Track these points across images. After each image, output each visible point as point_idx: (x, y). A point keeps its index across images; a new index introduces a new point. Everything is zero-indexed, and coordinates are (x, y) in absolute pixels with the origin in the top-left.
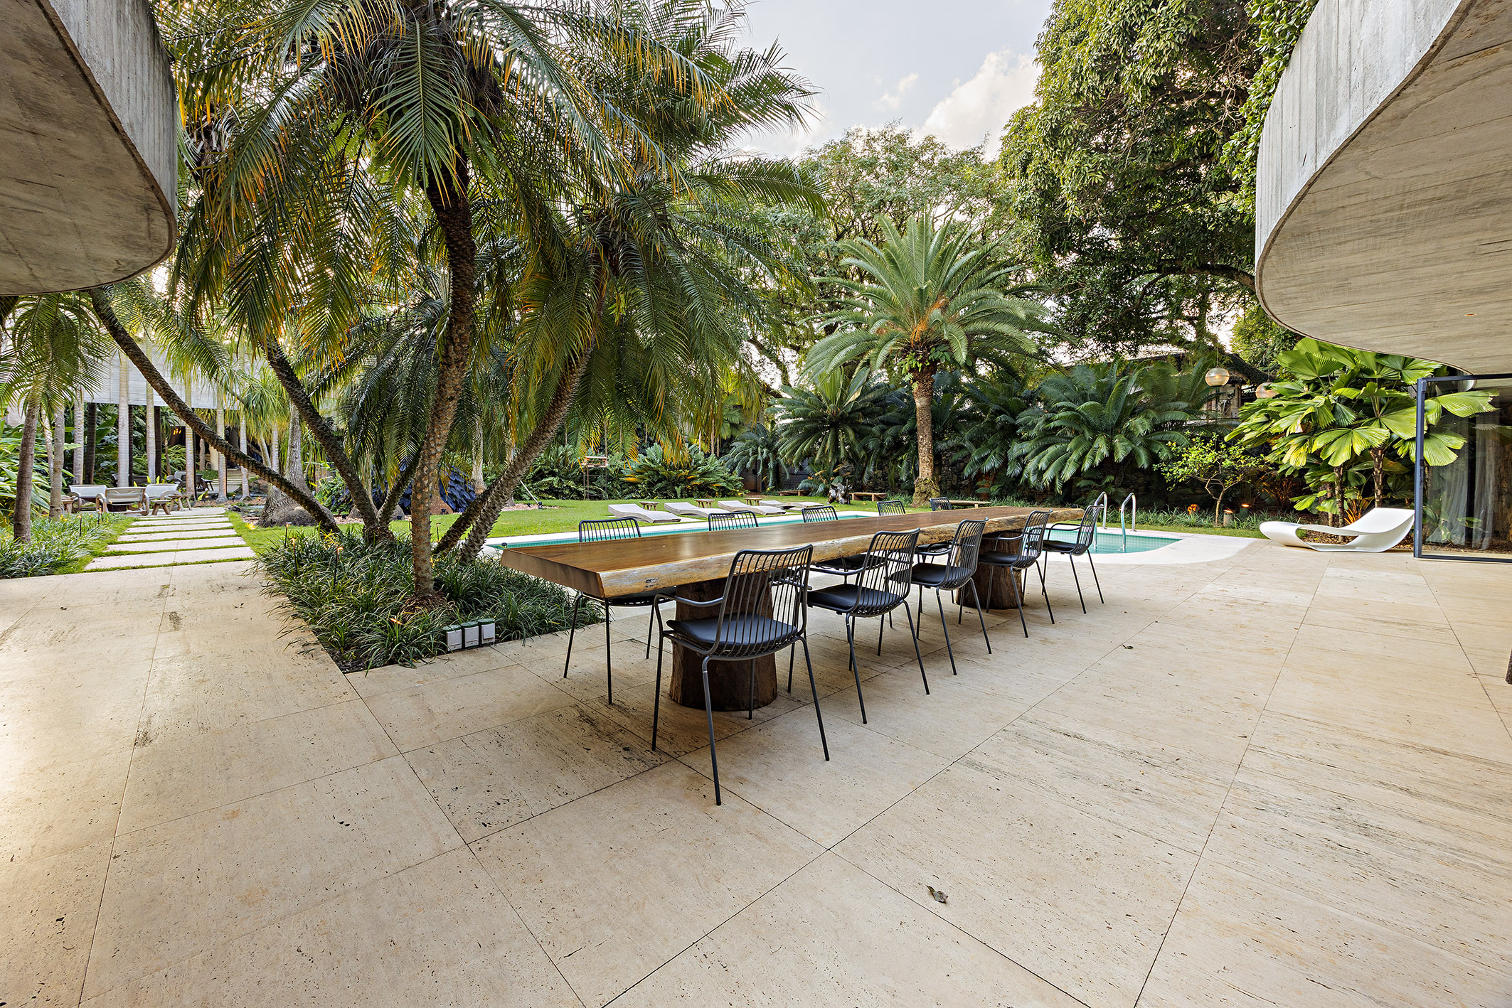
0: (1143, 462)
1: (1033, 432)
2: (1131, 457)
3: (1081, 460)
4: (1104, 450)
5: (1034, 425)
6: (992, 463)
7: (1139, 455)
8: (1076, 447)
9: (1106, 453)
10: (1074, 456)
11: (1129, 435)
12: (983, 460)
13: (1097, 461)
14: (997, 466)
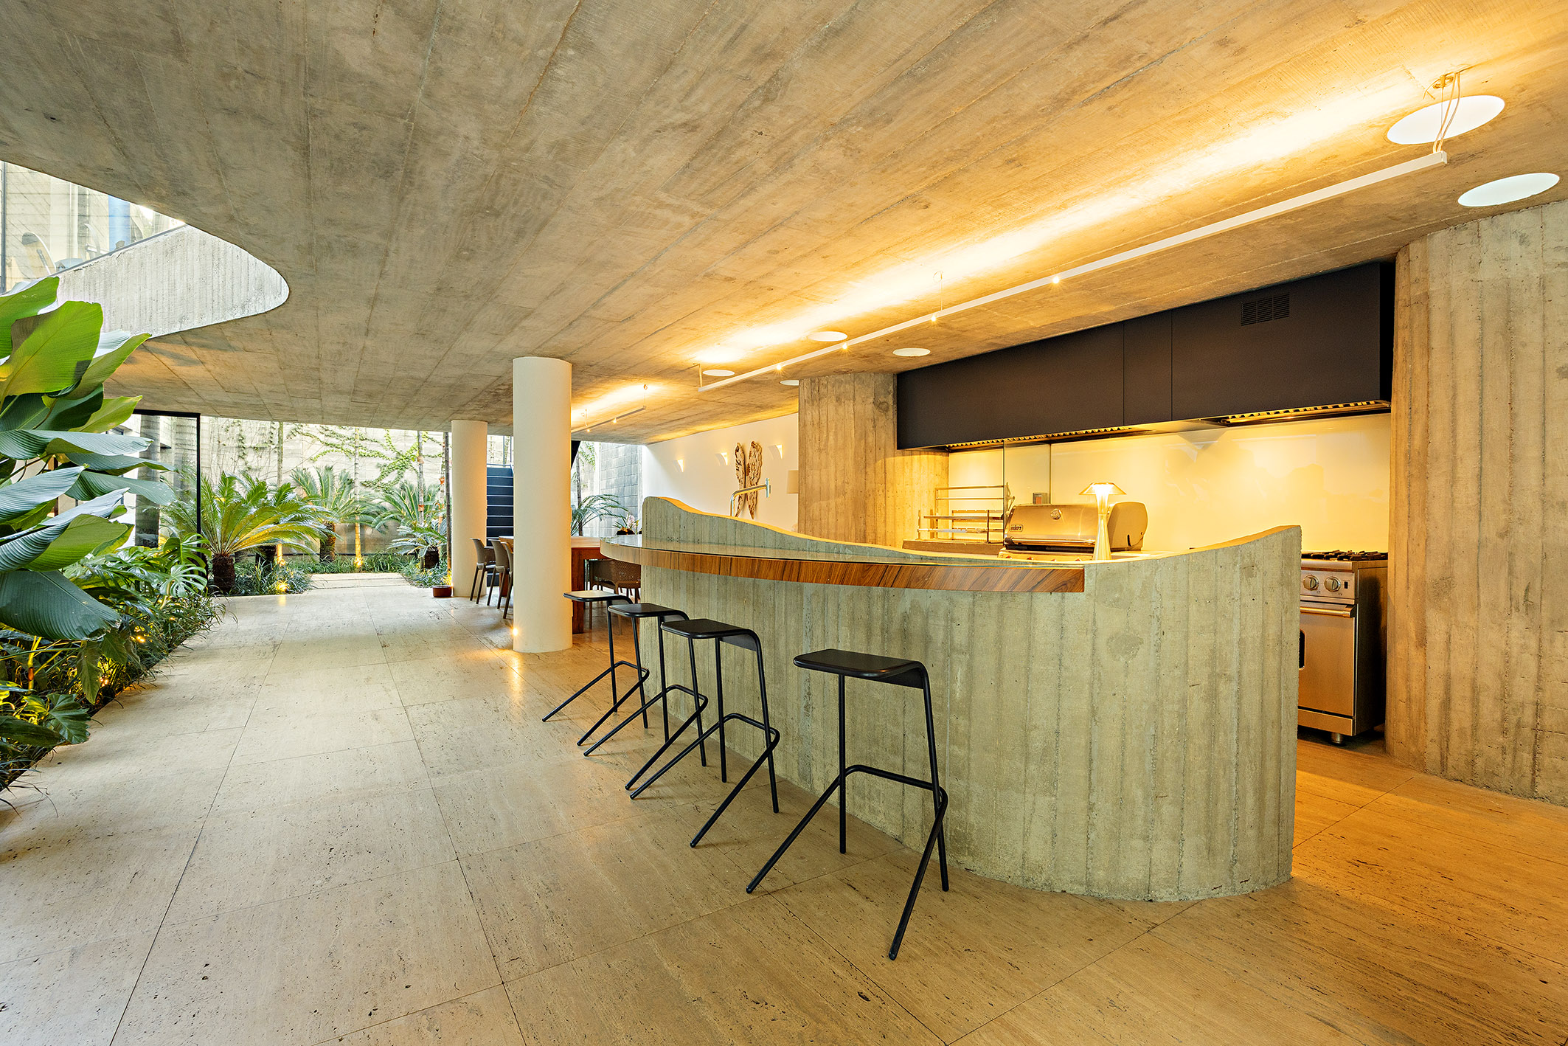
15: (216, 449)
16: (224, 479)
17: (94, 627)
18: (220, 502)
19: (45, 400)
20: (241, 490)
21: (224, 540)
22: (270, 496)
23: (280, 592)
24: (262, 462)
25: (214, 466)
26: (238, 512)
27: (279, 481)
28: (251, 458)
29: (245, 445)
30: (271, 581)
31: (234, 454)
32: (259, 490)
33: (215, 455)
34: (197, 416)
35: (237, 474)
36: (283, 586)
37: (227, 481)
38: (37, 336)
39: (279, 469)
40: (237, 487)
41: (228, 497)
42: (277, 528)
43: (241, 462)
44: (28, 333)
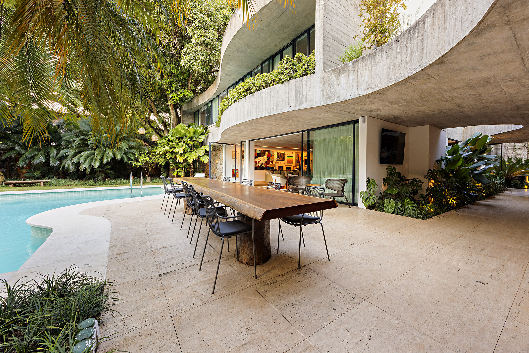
0: (126, 160)
1: (73, 145)
2: (122, 159)
3: (102, 159)
4: (112, 155)
5: (74, 141)
6: (40, 159)
7: (124, 158)
8: (99, 154)
9: (112, 156)
10: (99, 157)
11: (120, 149)
12: (33, 157)
13: (110, 160)
14: (44, 161)
15: (506, 149)
16: (508, 158)
17: (488, 183)
18: (507, 164)
19: (479, 150)
20: (514, 161)
21: (508, 174)
22: (523, 162)
23: (525, 189)
24: (521, 152)
25: (505, 154)
26: (512, 167)
27: (527, 158)
28: (518, 151)
29: (516, 147)
30: (523, 185)
31: (512, 150)
32: (519, 161)
33: (506, 151)
34: (502, 144)
35: (513, 157)
36: (526, 187)
37: (510, 159)
38: (479, 141)
39: (528, 154)
40: (513, 160)
41: (510, 163)
42: (525, 171)
43: (514, 153)
44: (477, 141)
